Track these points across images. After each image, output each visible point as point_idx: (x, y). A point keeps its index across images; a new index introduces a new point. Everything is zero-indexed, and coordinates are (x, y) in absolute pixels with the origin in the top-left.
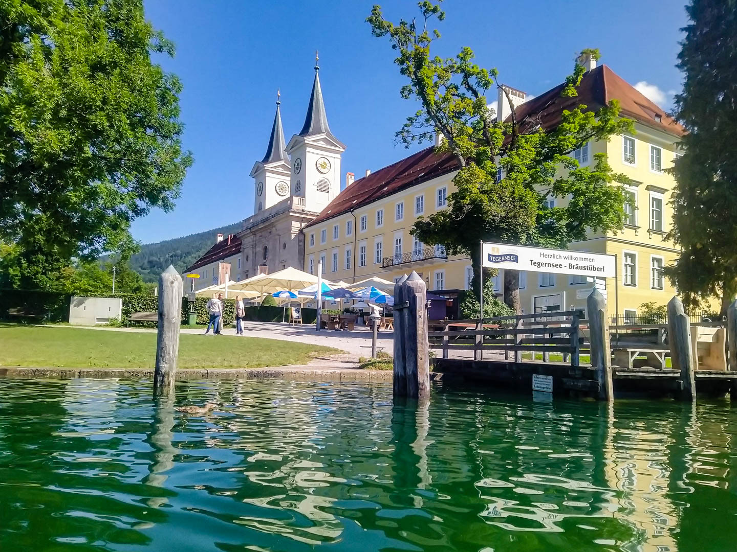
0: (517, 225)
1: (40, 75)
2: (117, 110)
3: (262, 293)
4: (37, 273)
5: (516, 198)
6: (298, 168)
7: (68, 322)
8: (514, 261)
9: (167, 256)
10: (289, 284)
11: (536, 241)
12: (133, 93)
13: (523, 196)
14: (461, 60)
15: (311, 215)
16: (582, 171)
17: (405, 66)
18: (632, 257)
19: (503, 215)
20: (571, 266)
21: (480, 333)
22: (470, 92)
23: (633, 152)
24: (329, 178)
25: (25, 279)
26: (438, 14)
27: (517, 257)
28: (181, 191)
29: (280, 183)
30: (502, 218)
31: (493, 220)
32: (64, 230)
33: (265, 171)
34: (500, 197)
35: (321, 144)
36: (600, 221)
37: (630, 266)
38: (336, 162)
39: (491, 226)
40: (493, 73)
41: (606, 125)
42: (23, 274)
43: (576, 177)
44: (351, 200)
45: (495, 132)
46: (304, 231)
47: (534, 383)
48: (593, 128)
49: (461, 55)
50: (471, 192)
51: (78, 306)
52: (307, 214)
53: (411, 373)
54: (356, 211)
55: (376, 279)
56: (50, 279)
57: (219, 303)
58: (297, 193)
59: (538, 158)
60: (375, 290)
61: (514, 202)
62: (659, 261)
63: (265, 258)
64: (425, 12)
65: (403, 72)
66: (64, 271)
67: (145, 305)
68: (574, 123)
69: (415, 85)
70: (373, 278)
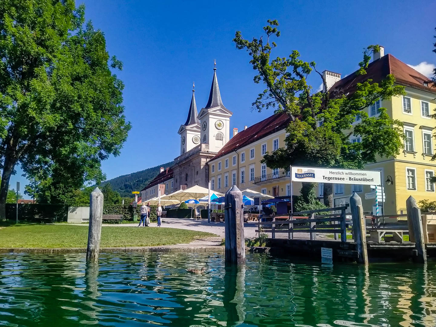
0: (328, 154)
1: (45, 85)
2: (86, 102)
3: (181, 201)
4: (60, 194)
5: (327, 138)
6: (205, 127)
7: (67, 221)
8: (312, 177)
9: (135, 182)
10: (195, 195)
11: (341, 164)
12: (96, 91)
13: (332, 137)
14: (292, 58)
15: (212, 154)
16: (370, 119)
17: (256, 65)
18: (413, 171)
19: (318, 148)
20: (350, 179)
21: (291, 222)
22: (299, 76)
23: (409, 106)
24: (222, 132)
25: (53, 198)
26: (276, 33)
27: (314, 174)
28: (123, 144)
29: (195, 137)
30: (318, 151)
31: (312, 152)
32: (64, 170)
33: (186, 130)
34: (316, 138)
35: (218, 112)
36: (384, 150)
37: (411, 177)
38: (227, 122)
39: (311, 156)
40: (312, 64)
41: (386, 90)
42: (52, 195)
43: (366, 123)
44: (236, 144)
45: (316, 99)
46: (209, 163)
47: (322, 254)
48: (378, 93)
49: (291, 55)
50: (297, 136)
51: (72, 212)
52: (210, 154)
53: (233, 248)
54: (238, 151)
55: (248, 190)
56: (66, 197)
57: (146, 208)
58: (205, 142)
59: (342, 113)
60: (246, 197)
61: (325, 141)
62: (431, 173)
63: (186, 180)
64: (268, 32)
65: (255, 68)
66: (75, 192)
67: (109, 210)
68: (365, 90)
69: (262, 75)
70: (247, 190)
